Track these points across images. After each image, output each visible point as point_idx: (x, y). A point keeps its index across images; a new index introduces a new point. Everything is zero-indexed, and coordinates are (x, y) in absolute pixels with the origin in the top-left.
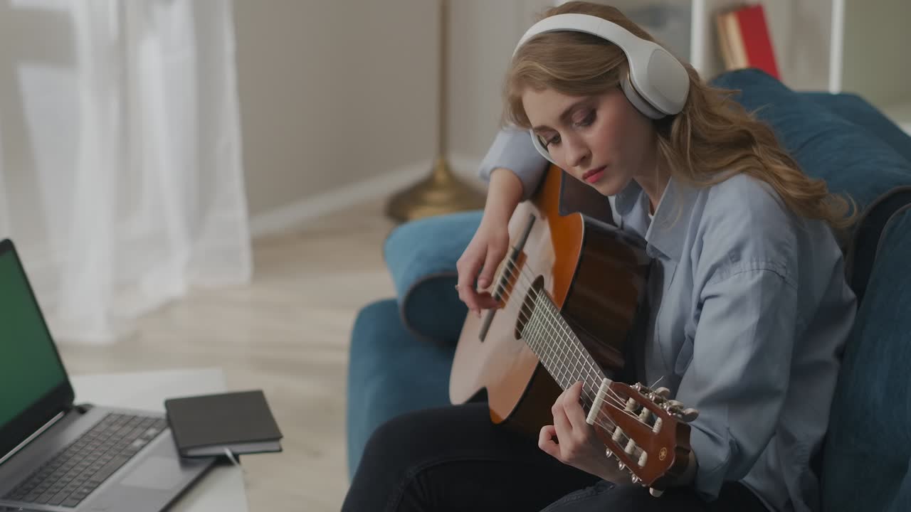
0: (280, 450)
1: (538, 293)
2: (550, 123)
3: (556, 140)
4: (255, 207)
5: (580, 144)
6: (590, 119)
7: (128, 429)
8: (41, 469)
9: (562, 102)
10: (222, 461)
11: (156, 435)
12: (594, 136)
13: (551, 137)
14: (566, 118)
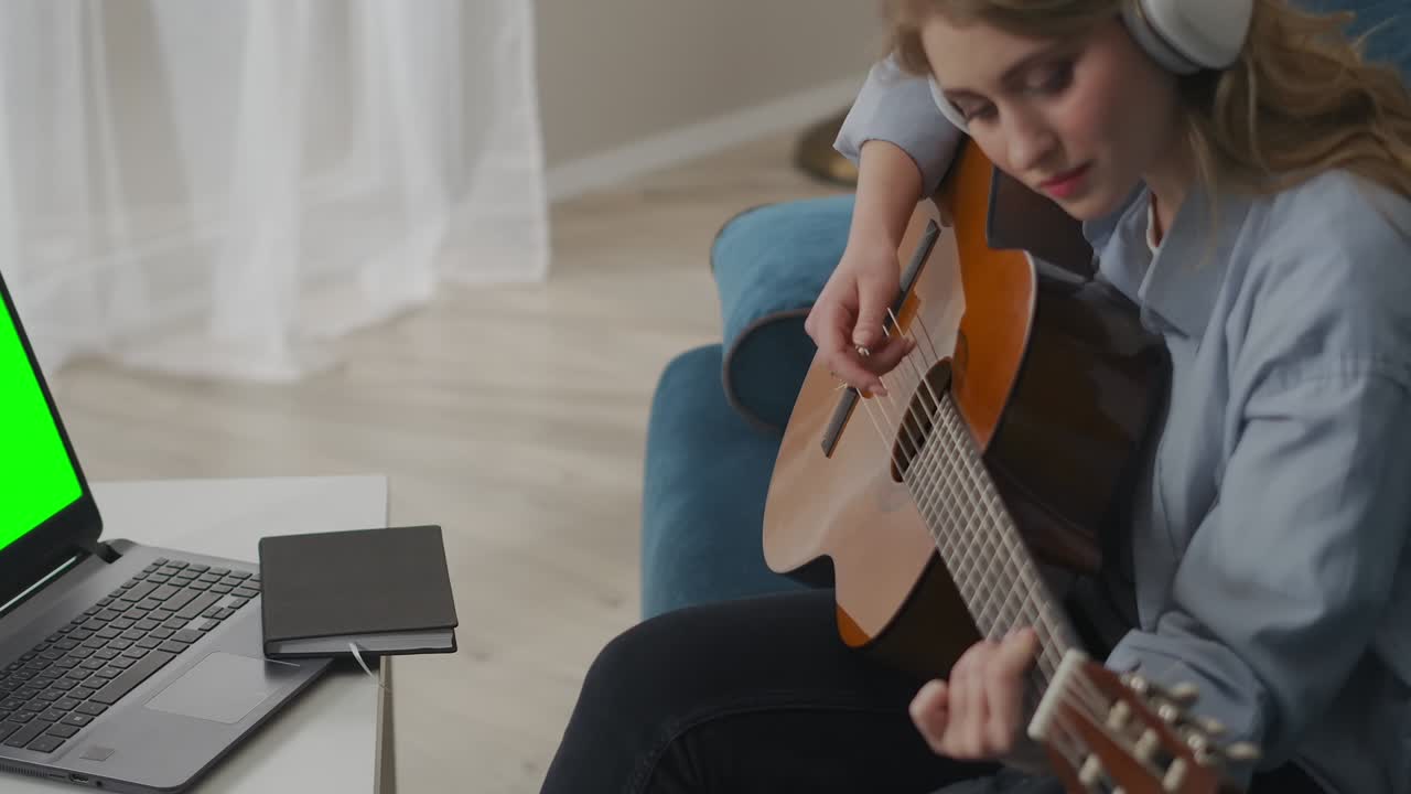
0: (453, 649)
1: (940, 400)
2: (978, 85)
3: (989, 113)
4: (557, 149)
5: (1036, 126)
6: (1060, 79)
7: (186, 593)
8: (36, 651)
9: (1006, 50)
10: (343, 665)
11: (234, 609)
12: (1065, 111)
13: (976, 106)
14: (1013, 81)
